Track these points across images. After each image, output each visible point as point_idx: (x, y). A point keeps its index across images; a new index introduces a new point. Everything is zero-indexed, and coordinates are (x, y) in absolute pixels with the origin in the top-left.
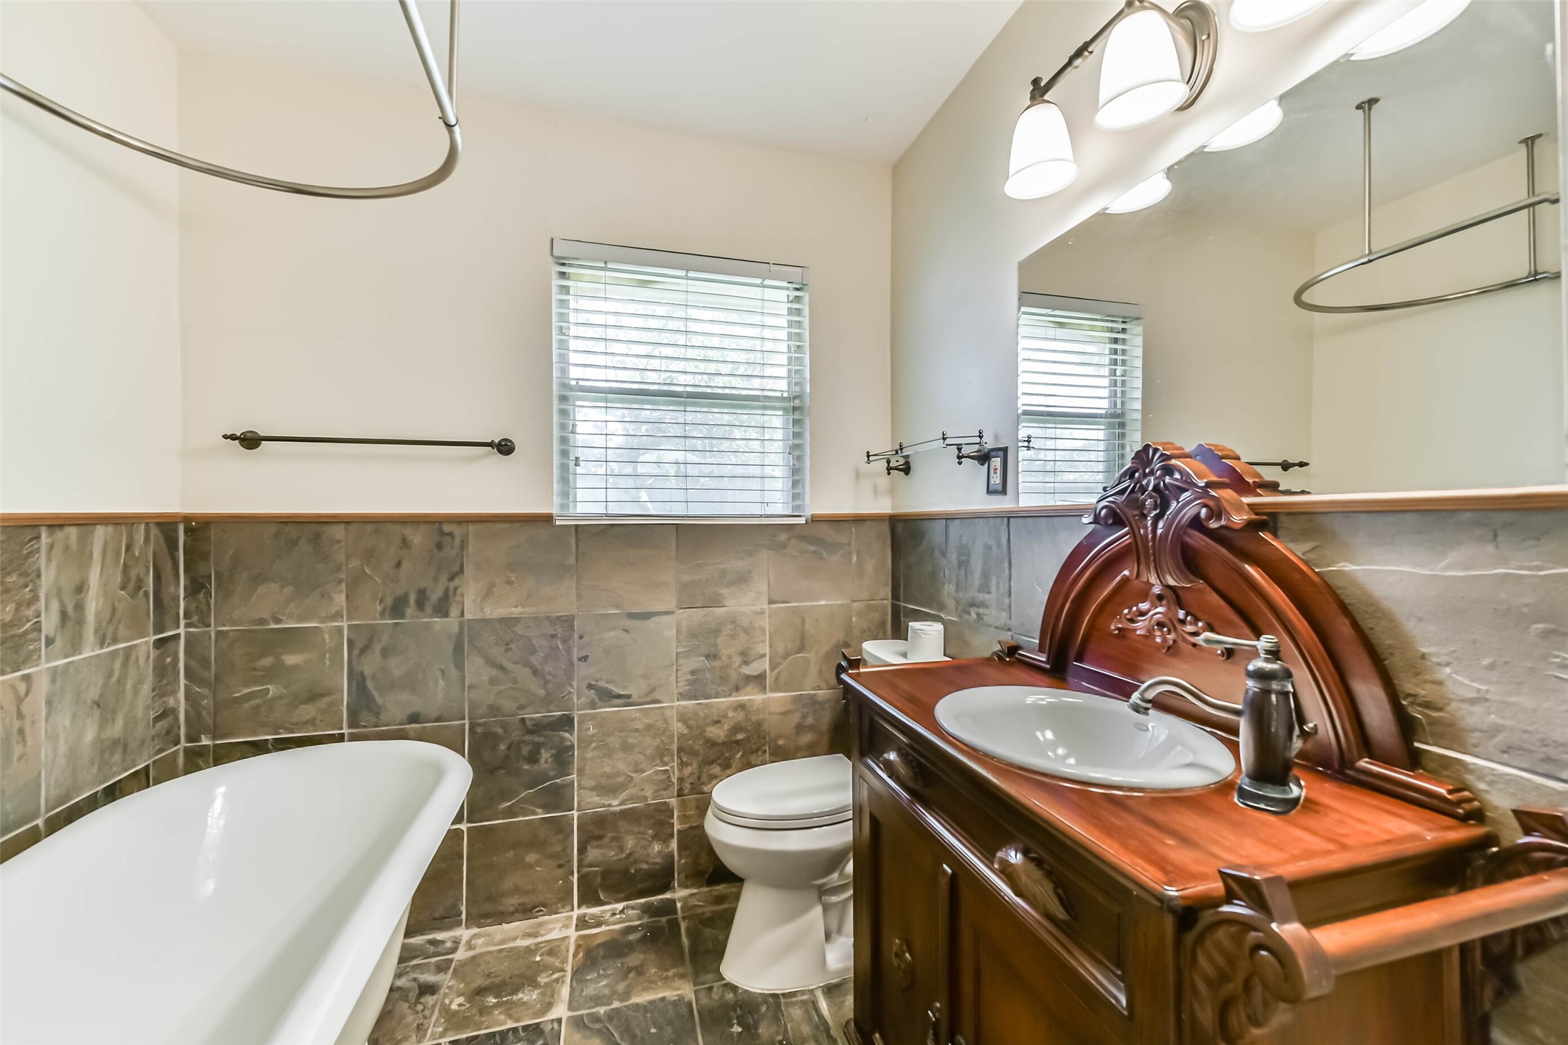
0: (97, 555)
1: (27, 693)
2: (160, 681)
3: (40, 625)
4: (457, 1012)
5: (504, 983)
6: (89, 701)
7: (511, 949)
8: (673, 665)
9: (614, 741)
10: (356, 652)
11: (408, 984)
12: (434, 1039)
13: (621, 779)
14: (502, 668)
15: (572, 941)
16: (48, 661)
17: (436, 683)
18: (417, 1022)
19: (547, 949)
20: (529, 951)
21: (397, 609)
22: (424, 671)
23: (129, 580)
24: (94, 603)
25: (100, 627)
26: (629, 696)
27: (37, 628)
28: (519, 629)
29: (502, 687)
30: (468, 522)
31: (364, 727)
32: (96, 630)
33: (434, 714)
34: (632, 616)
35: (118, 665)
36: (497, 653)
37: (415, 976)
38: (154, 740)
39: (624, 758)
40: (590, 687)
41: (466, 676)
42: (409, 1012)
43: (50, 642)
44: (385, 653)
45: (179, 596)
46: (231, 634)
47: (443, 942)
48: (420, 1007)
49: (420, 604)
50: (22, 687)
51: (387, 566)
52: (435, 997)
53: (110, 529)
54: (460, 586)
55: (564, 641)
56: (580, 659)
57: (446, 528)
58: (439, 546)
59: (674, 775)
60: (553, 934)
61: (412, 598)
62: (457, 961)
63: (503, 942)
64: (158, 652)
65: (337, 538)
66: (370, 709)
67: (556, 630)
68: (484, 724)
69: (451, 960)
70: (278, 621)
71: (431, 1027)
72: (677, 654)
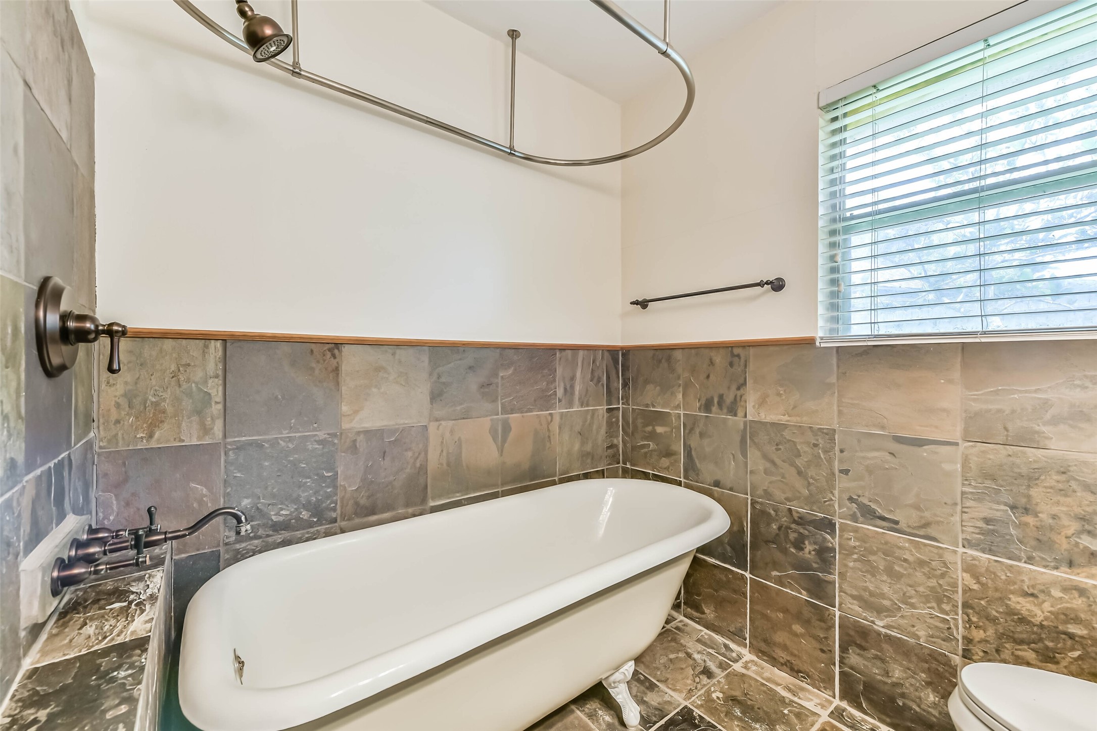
0: (580, 364)
1: (551, 421)
2: (610, 429)
3: (556, 393)
4: (713, 701)
5: (752, 708)
6: (576, 431)
7: (771, 690)
8: (956, 504)
9: (879, 561)
10: (687, 431)
11: (700, 661)
12: (692, 705)
13: (886, 603)
14: (773, 463)
15: (821, 721)
16: (559, 409)
17: (730, 463)
18: (691, 687)
19: (797, 710)
20: (782, 700)
21: (707, 406)
22: (722, 453)
23: (594, 377)
24: (578, 386)
25: (581, 397)
26: (897, 523)
27: (555, 393)
28: (787, 434)
29: (774, 478)
30: (749, 346)
31: (692, 480)
32: (579, 399)
33: (729, 486)
34: (899, 440)
35: (589, 417)
36: (770, 449)
37: (706, 659)
38: (606, 458)
39: (890, 583)
40: (851, 499)
41: (749, 462)
42: (691, 677)
43: (560, 401)
44: (702, 435)
45: (619, 388)
46: (637, 410)
47: (732, 651)
48: (697, 680)
49: (720, 404)
50: (549, 418)
51: (702, 377)
52: (708, 681)
53: (586, 351)
54: (744, 394)
55: (826, 452)
56: (841, 471)
57: (736, 351)
58: (731, 364)
59: (957, 629)
60: (808, 703)
61: (716, 400)
62: (733, 669)
63: (768, 680)
64: (608, 414)
65: (678, 358)
66: (694, 471)
67: (817, 440)
68: (761, 504)
69: (731, 666)
70: (654, 406)
71: (696, 696)
72: (963, 493)
